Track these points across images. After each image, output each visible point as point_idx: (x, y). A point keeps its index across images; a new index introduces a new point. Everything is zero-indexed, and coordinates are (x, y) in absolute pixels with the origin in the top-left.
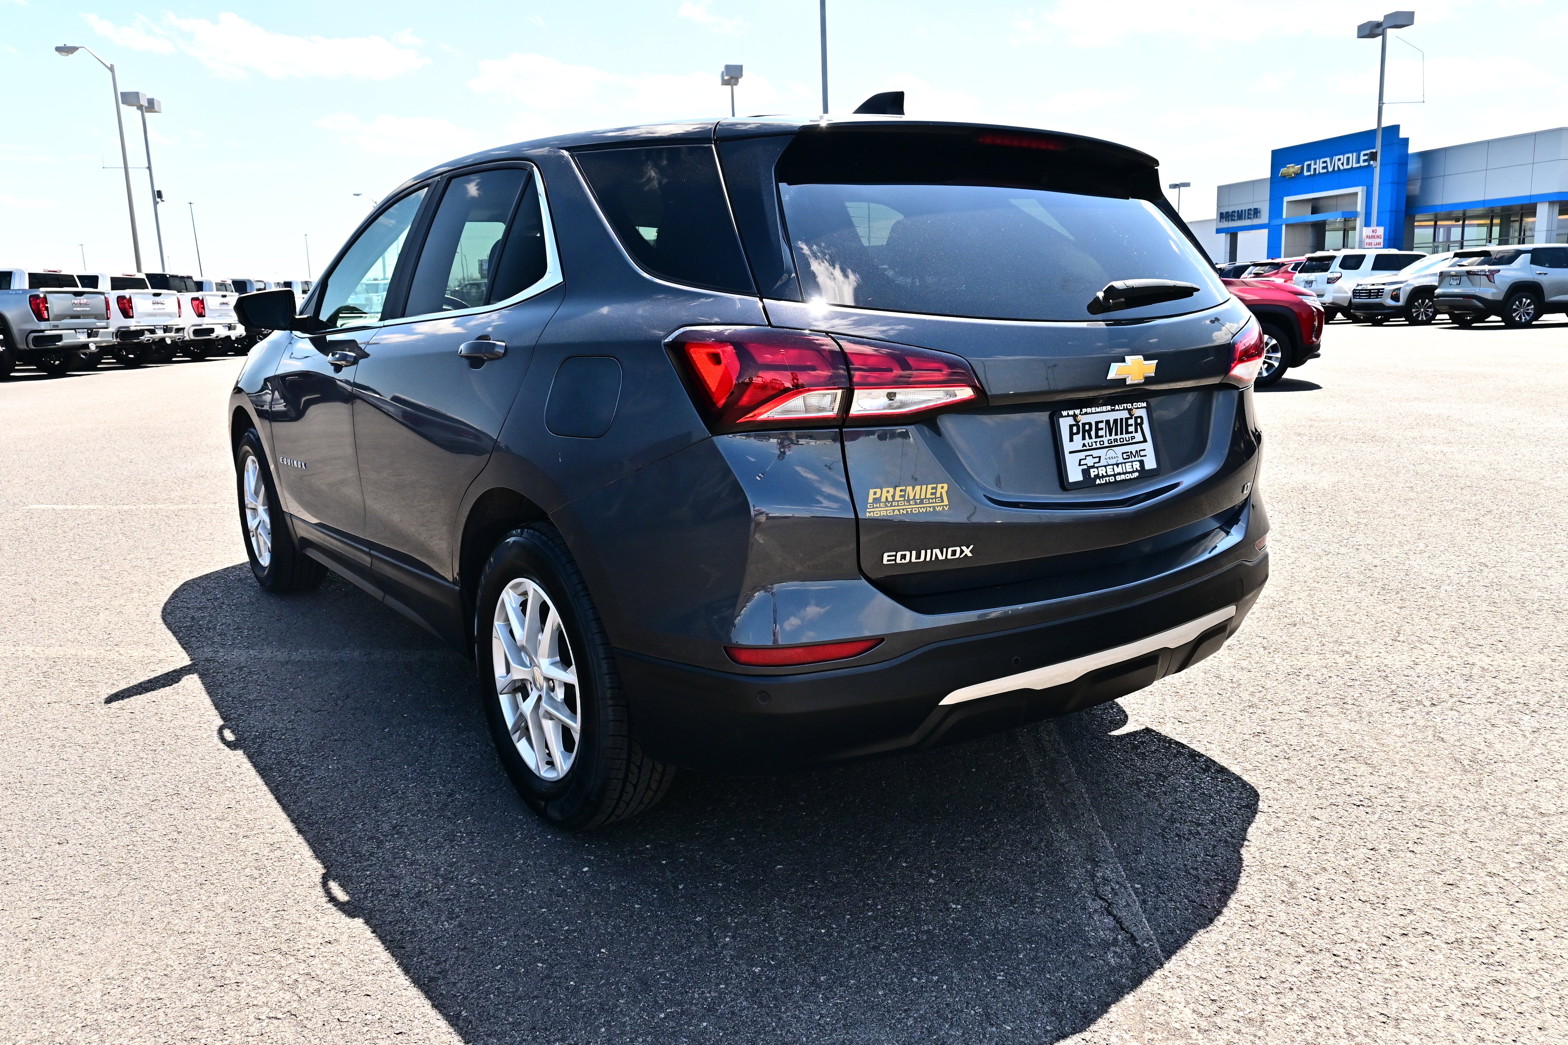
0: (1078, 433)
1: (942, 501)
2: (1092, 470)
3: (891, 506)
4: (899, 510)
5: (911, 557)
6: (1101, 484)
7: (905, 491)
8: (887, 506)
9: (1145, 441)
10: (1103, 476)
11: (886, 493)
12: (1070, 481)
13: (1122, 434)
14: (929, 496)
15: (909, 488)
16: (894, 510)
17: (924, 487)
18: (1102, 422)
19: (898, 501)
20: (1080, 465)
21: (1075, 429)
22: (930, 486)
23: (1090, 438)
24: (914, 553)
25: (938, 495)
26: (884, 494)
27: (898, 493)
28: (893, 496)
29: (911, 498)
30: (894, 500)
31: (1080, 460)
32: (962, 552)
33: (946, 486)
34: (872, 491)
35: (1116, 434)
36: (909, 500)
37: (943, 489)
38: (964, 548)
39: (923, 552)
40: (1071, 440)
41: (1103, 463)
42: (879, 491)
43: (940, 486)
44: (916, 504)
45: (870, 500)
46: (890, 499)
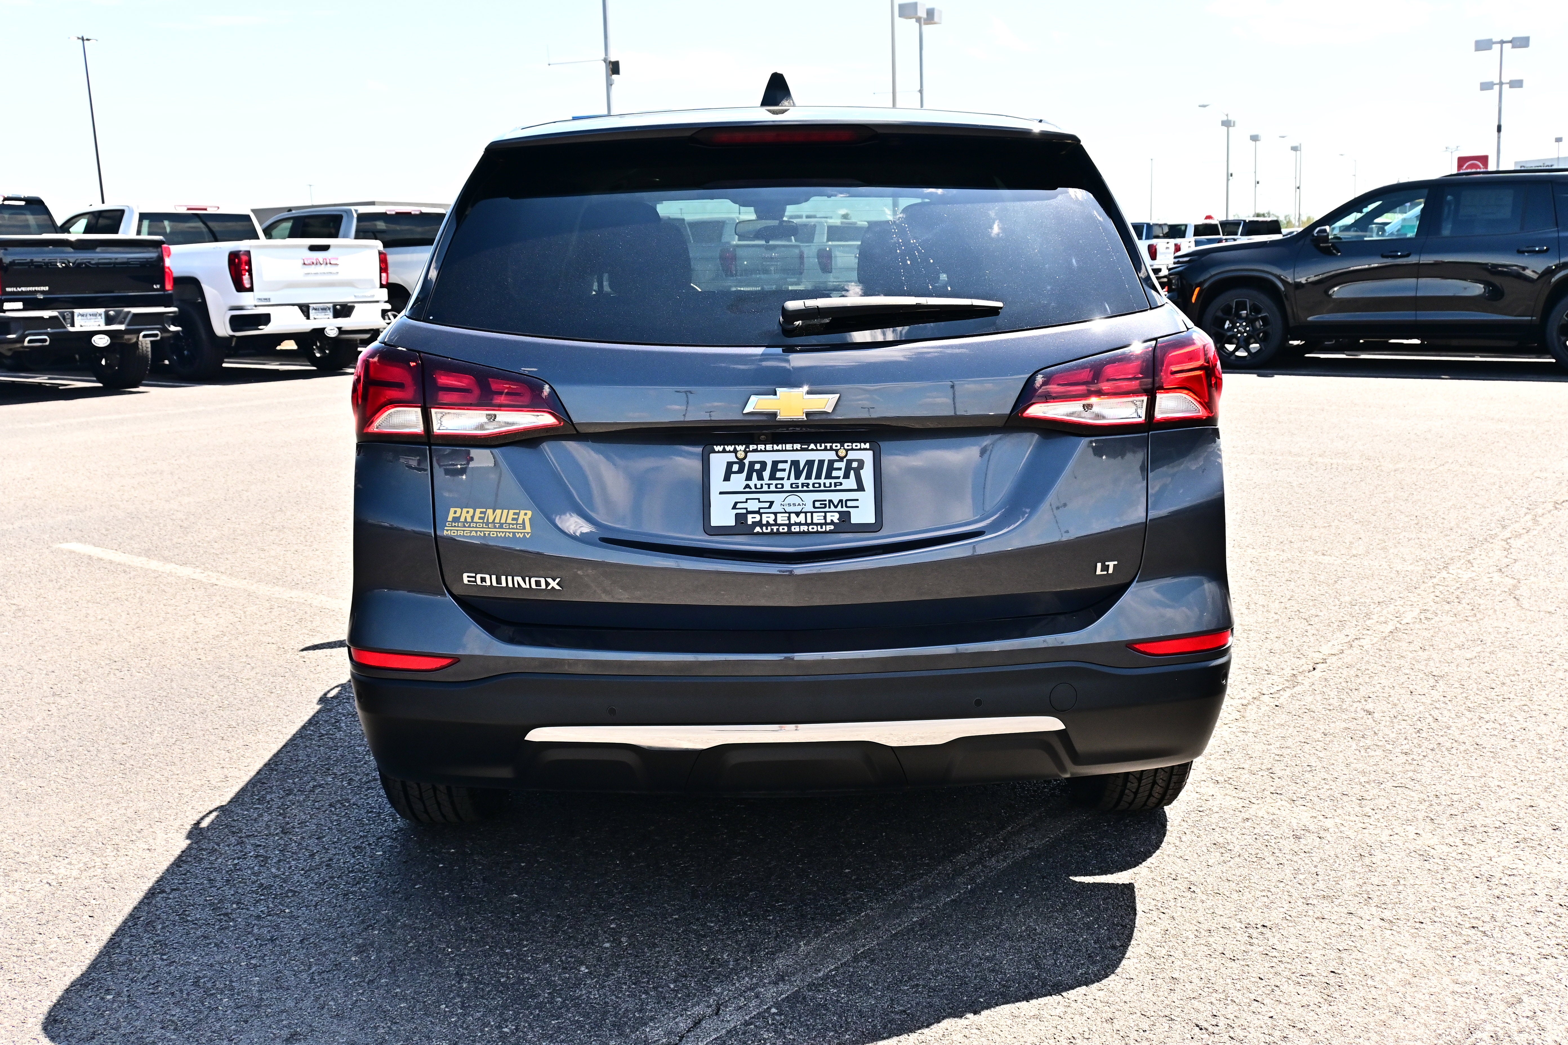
0: (740, 471)
1: (524, 528)
2: (750, 516)
3: (469, 527)
4: (476, 532)
5: (490, 580)
6: (763, 534)
7: (485, 513)
8: (465, 526)
9: (861, 488)
10: (768, 524)
11: (466, 514)
12: (712, 524)
13: (818, 476)
14: (509, 521)
15: (490, 511)
16: (471, 531)
17: (505, 511)
18: (786, 462)
19: (476, 523)
20: (734, 507)
21: (735, 468)
22: (511, 512)
23: (760, 478)
24: (494, 577)
25: (520, 521)
26: (464, 514)
27: (478, 515)
28: (472, 517)
29: (490, 521)
30: (472, 521)
31: (736, 503)
32: (547, 584)
33: (529, 513)
34: (452, 510)
35: (808, 477)
36: (487, 523)
37: (526, 515)
38: (550, 580)
39: (503, 578)
40: (727, 478)
41: (774, 509)
42: (459, 510)
43: (522, 512)
44: (495, 527)
45: (450, 519)
46: (469, 520)
